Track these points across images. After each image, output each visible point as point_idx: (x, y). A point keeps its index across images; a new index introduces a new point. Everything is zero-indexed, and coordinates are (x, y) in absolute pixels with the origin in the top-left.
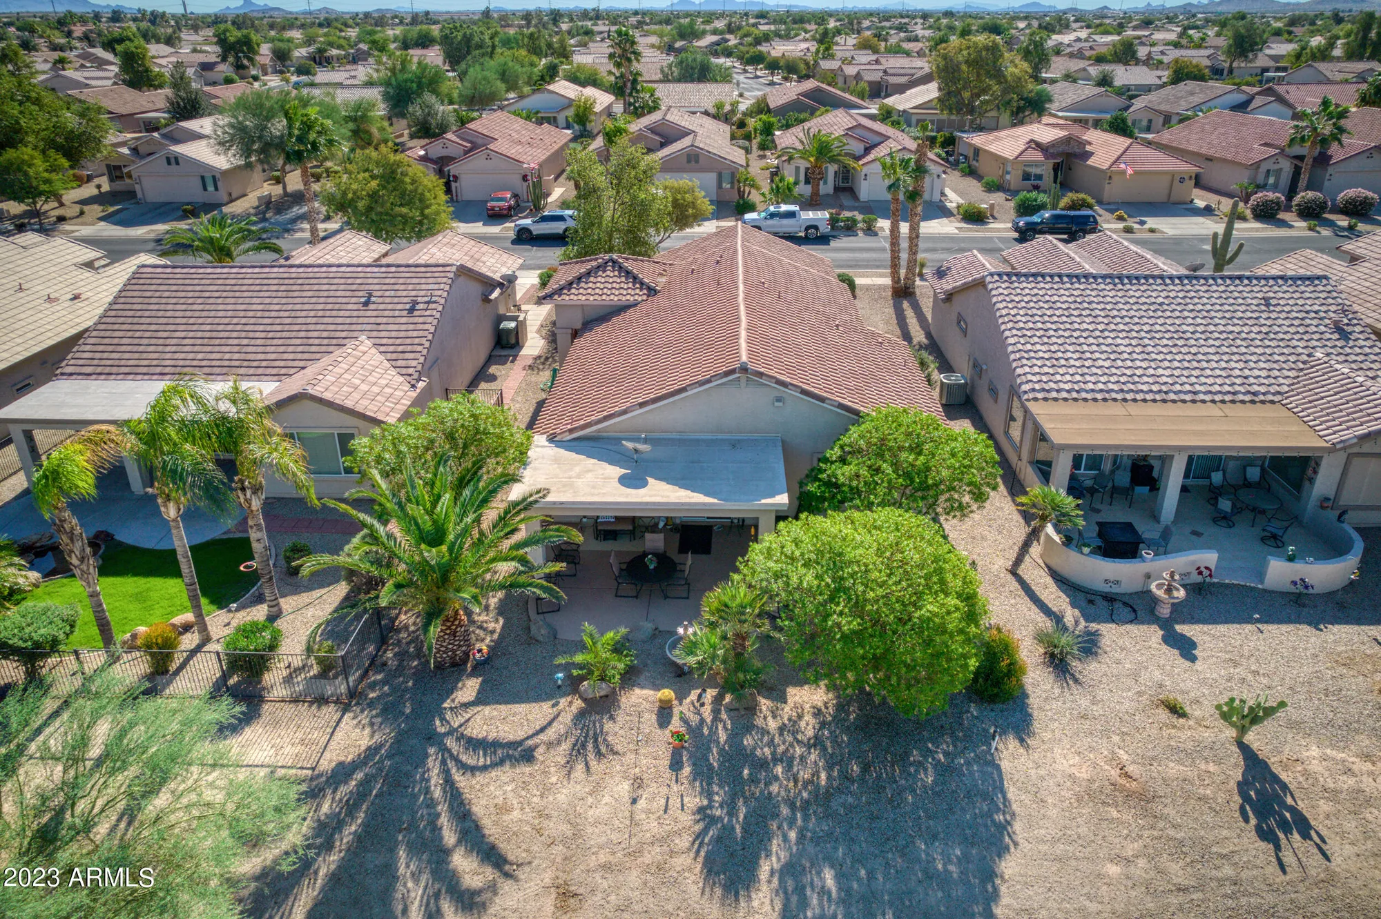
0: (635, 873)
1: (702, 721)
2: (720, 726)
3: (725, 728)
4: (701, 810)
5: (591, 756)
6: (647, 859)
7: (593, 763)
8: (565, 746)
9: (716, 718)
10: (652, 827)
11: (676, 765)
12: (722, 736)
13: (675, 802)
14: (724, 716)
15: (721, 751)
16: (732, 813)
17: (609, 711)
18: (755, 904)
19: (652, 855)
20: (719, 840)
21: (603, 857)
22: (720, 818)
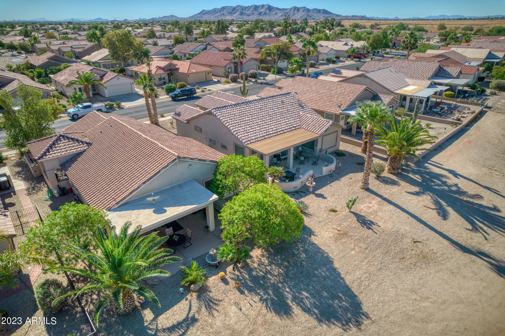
0: (260, 328)
1: (237, 276)
2: (244, 274)
3: (245, 274)
4: (261, 299)
5: (214, 307)
6: (260, 322)
7: (217, 308)
8: (203, 309)
9: (241, 273)
10: (253, 313)
11: (242, 292)
12: (247, 277)
13: (252, 302)
14: (242, 271)
15: (250, 281)
16: (269, 295)
17: (207, 290)
18: (296, 313)
19: (260, 320)
20: (272, 304)
21: (247, 331)
22: (267, 298)
